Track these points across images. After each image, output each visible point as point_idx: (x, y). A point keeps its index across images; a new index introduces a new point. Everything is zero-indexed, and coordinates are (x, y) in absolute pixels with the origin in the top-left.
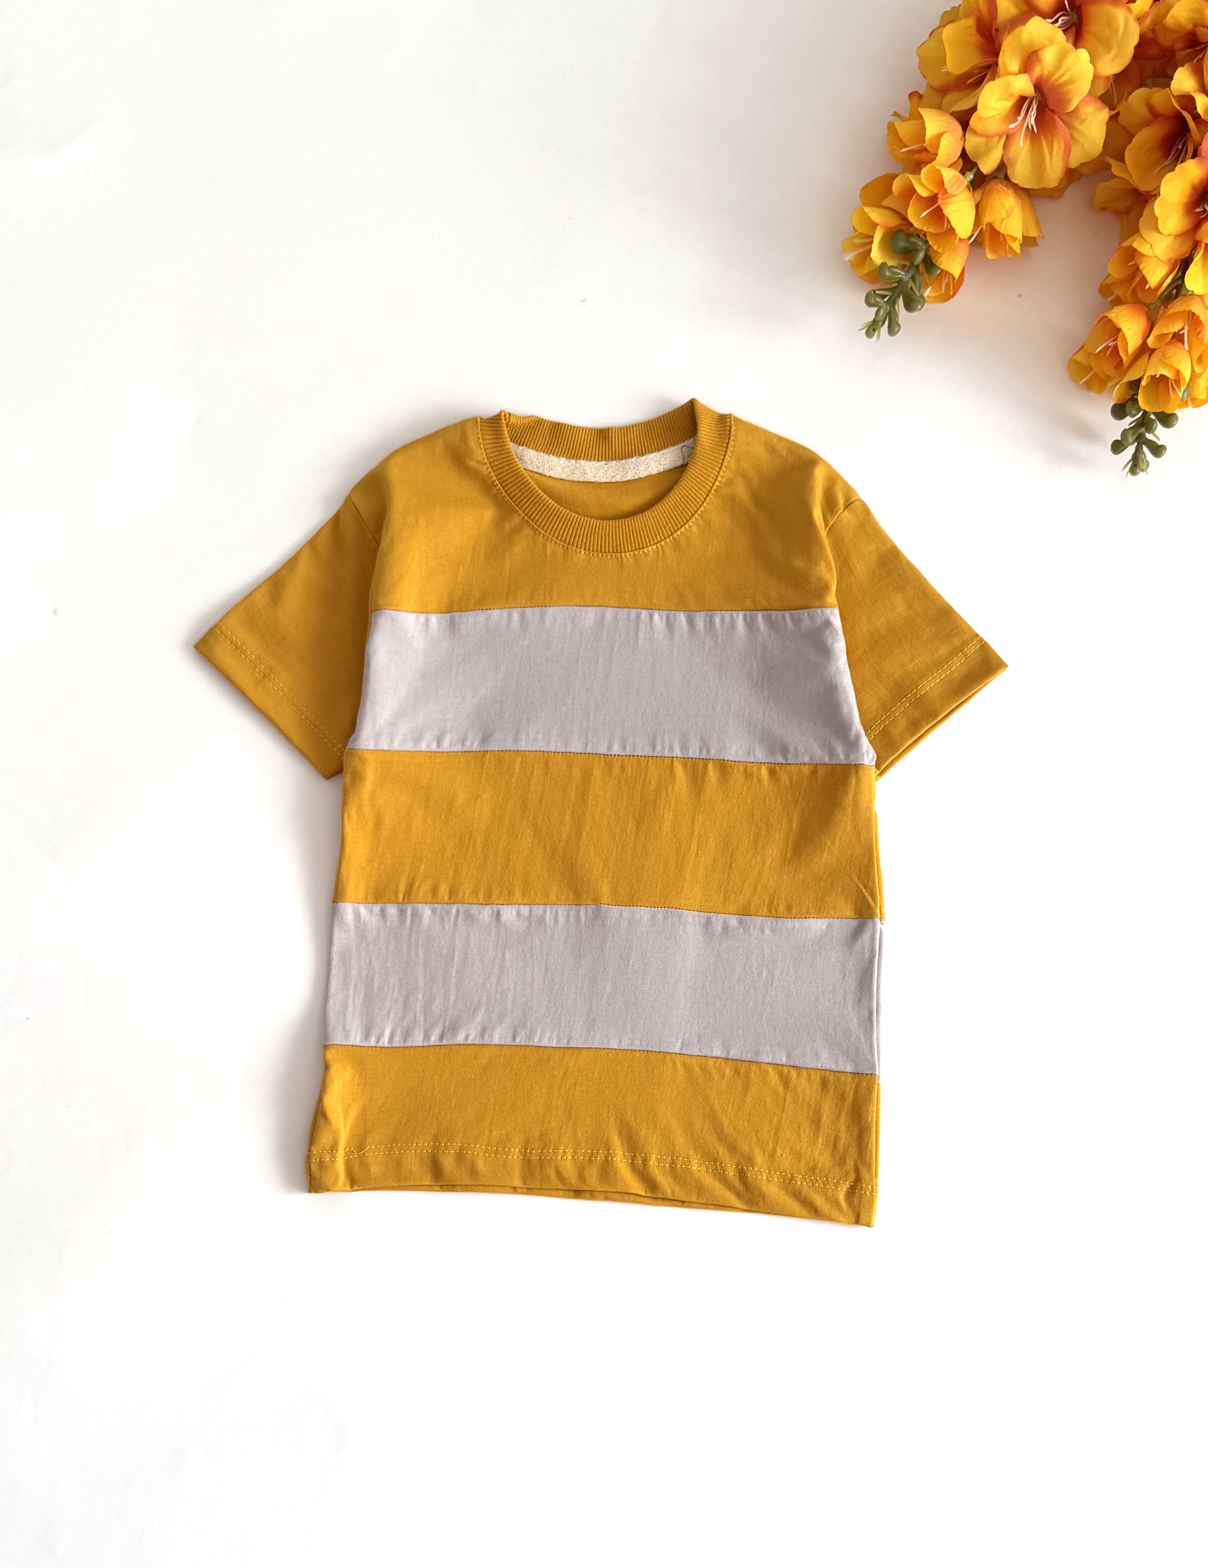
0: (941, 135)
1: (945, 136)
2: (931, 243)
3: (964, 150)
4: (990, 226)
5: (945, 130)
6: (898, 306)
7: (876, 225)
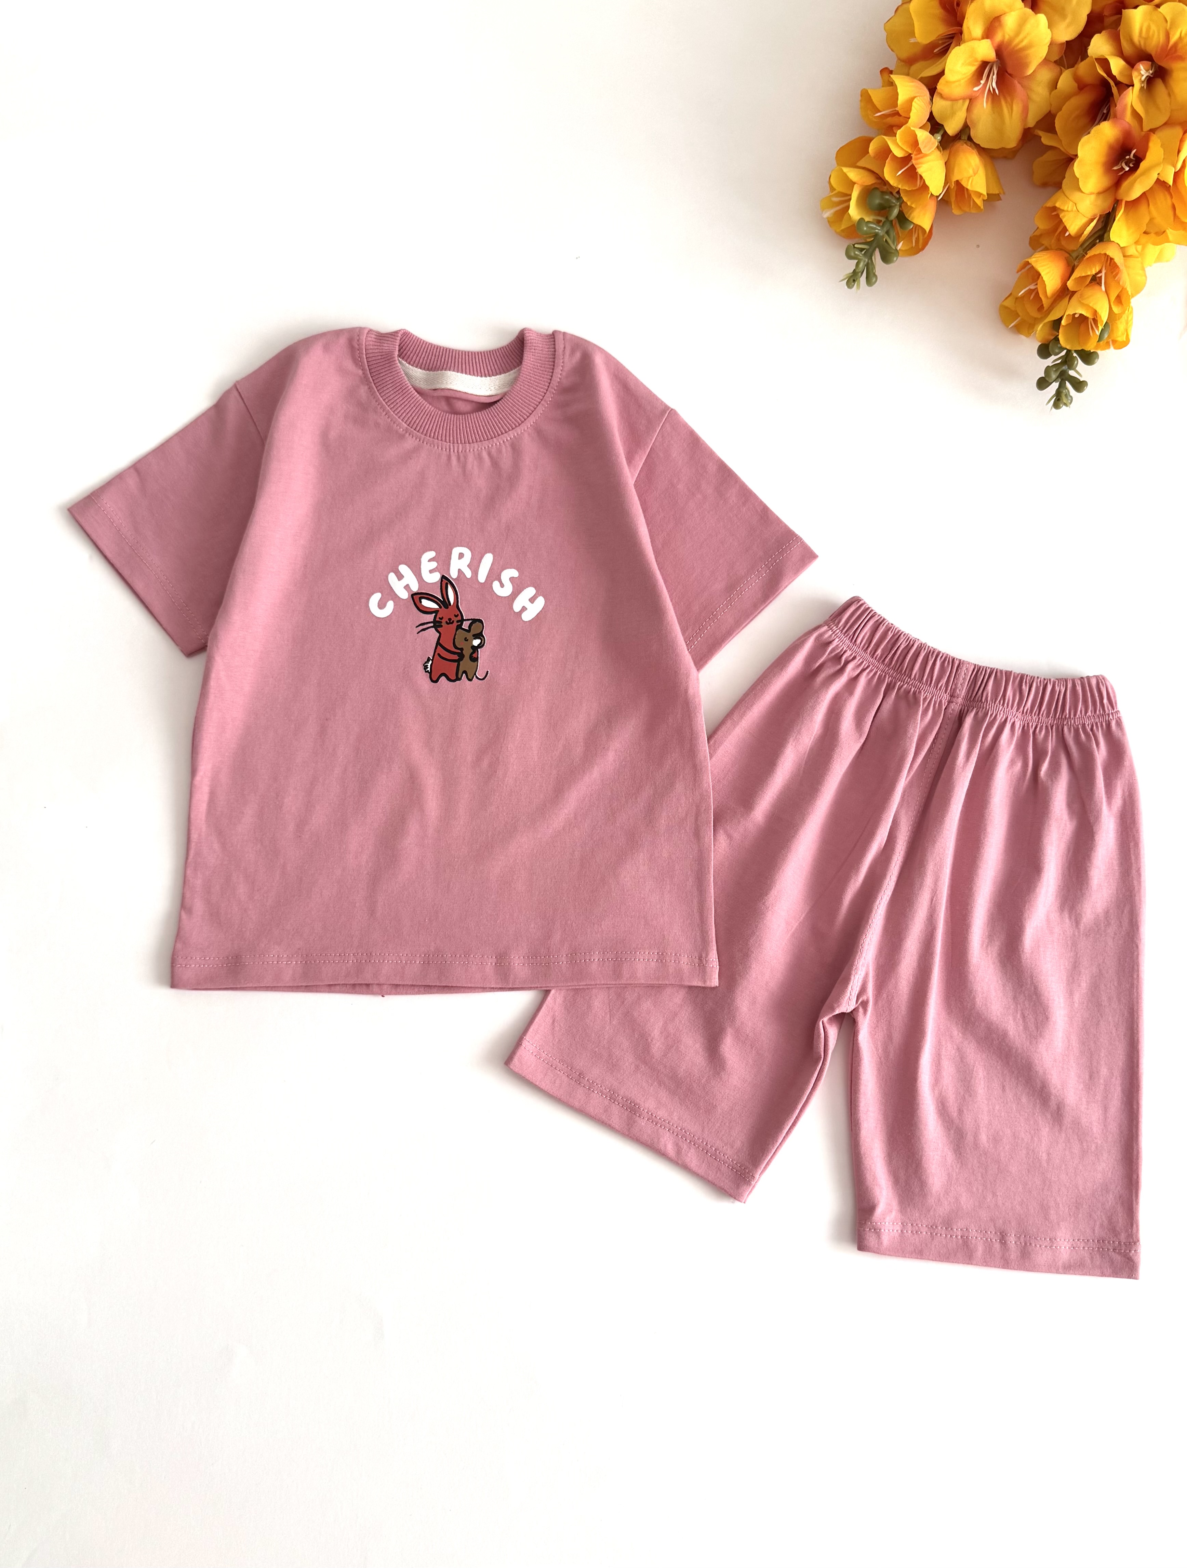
0: (912, 100)
1: (915, 100)
2: (905, 199)
3: (931, 113)
4: (958, 183)
5: (917, 95)
6: (875, 259)
7: (855, 183)
